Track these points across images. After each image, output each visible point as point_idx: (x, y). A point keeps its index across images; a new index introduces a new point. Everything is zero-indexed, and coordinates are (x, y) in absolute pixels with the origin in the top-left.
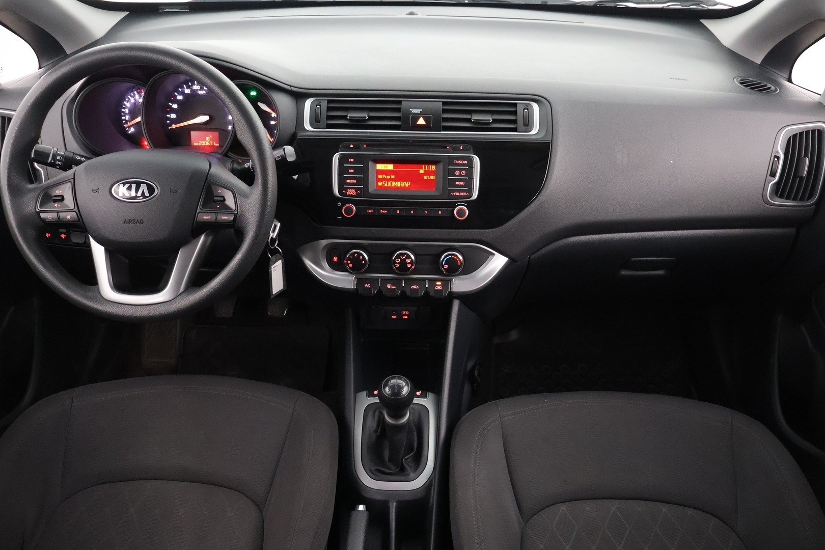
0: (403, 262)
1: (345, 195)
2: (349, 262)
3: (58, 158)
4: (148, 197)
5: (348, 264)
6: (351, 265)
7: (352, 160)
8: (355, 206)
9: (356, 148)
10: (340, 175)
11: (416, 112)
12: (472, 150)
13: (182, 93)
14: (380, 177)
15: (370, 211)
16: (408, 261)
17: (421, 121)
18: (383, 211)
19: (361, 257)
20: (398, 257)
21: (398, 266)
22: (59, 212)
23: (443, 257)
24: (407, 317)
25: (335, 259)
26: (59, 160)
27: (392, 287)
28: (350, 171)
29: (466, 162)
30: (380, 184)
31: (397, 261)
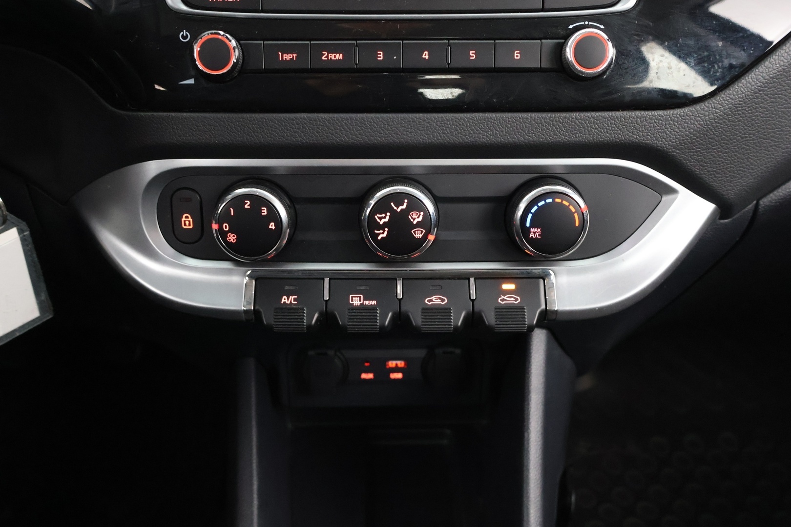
0: (400, 223)
1: (203, 2)
2: (226, 227)
5: (224, 234)
6: (232, 238)
15: (288, 57)
16: (416, 218)
18: (332, 56)
19: (265, 211)
20: (383, 205)
21: (383, 235)
24: (399, 376)
25: (187, 221)
27: (367, 303)
31: (381, 218)
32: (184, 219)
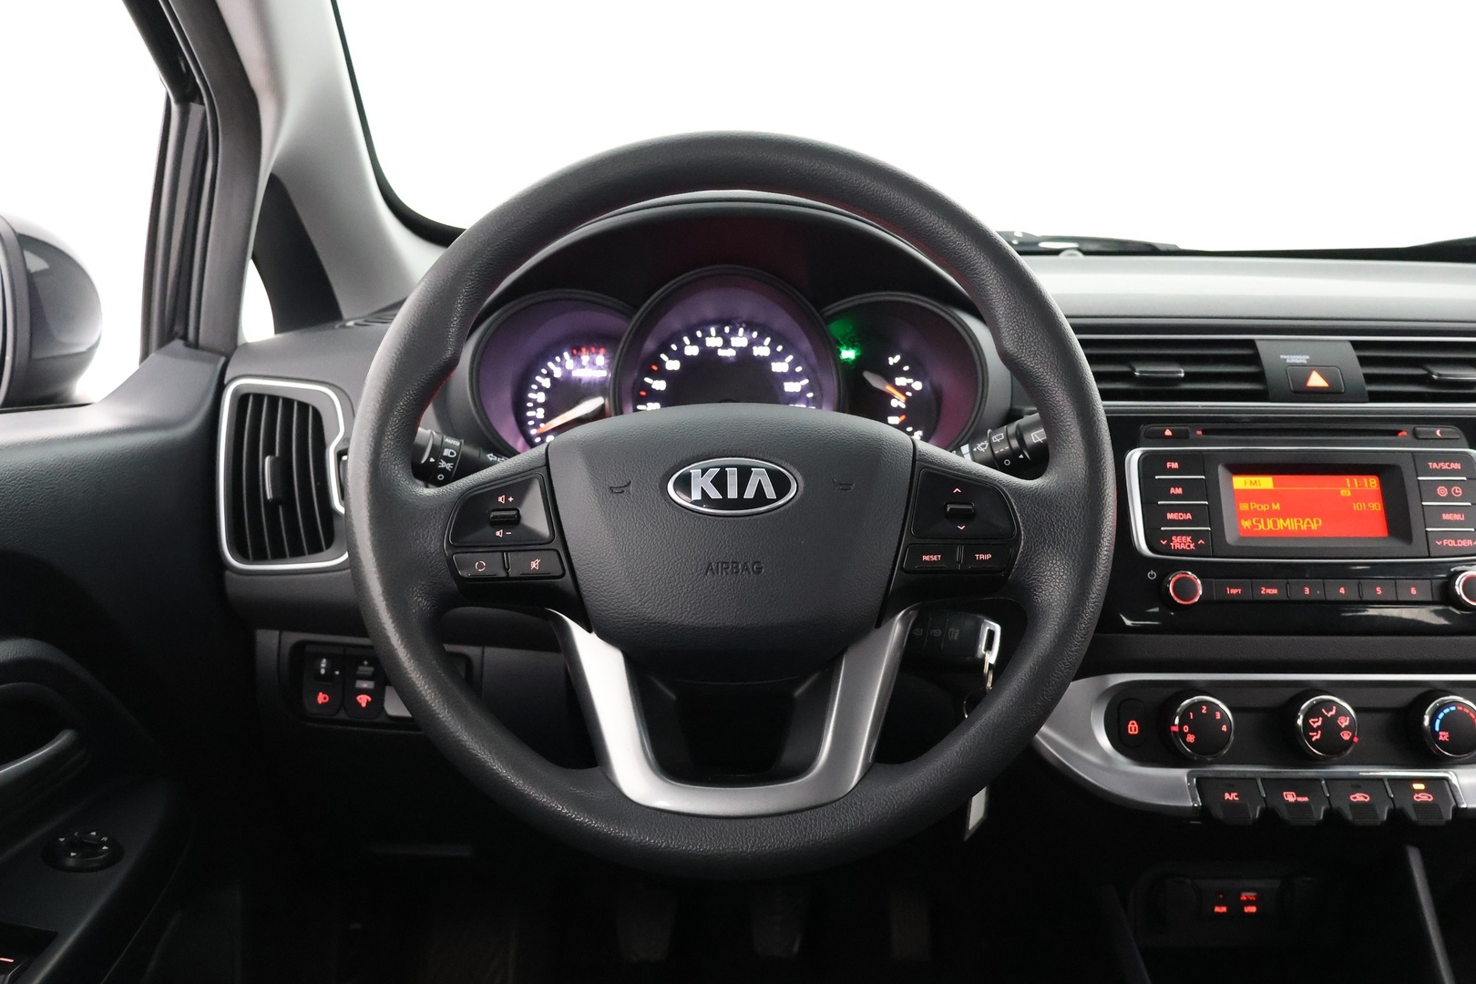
0: (1331, 728)
1: (1167, 550)
2: (1186, 729)
3: (447, 452)
4: (773, 501)
5: (1184, 736)
6: (1191, 738)
7: (1175, 465)
8: (1199, 577)
9: (1179, 438)
10: (1147, 502)
11: (1297, 361)
12: (1464, 440)
13: (678, 355)
14: (1244, 507)
15: (1234, 591)
16: (1344, 722)
17: (1316, 381)
18: (1269, 591)
19: (1216, 716)
21: (1316, 737)
22: (507, 552)
24: (1253, 909)
25: (1134, 727)
26: (447, 460)
27: (1300, 799)
28: (1172, 490)
29: (1457, 466)
30: (1246, 524)
31: (1314, 722)
32: (1130, 725)
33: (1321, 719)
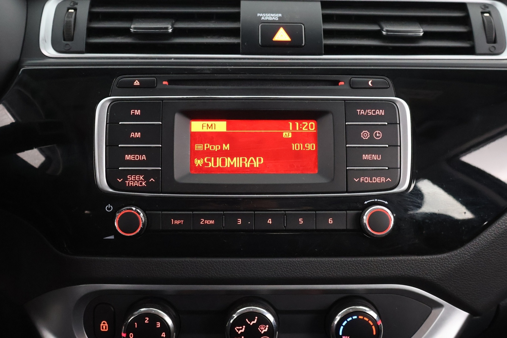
0: (252, 333)
1: (122, 187)
2: (131, 336)
7: (138, 112)
8: (144, 211)
9: (146, 87)
10: (110, 145)
11: (270, 19)
12: (392, 89)
14: (199, 147)
15: (177, 222)
16: (264, 329)
17: (282, 36)
18: (207, 222)
19: (159, 325)
20: (240, 321)
23: (338, 318)
25: (104, 326)
28: (132, 135)
29: (381, 112)
30: (199, 162)
31: (239, 330)
32: (102, 325)
33: (244, 327)
